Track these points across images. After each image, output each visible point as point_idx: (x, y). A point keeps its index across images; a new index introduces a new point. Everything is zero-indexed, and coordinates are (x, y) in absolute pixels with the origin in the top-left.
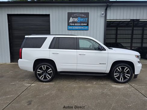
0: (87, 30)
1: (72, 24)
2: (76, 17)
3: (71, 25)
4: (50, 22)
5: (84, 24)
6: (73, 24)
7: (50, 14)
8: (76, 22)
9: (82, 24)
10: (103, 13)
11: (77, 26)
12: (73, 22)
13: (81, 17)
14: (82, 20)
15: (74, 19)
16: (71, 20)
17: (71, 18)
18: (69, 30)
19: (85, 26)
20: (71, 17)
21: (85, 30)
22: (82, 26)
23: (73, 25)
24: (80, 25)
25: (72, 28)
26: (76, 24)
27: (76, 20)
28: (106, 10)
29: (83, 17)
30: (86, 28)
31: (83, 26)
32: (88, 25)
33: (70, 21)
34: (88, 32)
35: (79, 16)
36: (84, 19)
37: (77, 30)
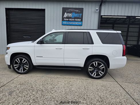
0: (81, 26)
1: (66, 19)
2: (71, 12)
3: (65, 21)
4: (45, 17)
5: (78, 20)
6: (68, 20)
7: (45, 9)
8: (70, 18)
9: (76, 20)
10: (97, 9)
11: (71, 21)
12: (67, 18)
13: (76, 13)
14: (76, 15)
15: (68, 14)
16: (66, 15)
17: (66, 13)
18: (63, 25)
19: (79, 21)
21: (79, 26)
22: (76, 21)
23: (67, 21)
24: (74, 21)
25: (66, 23)
27: (70, 15)
28: (101, 5)
29: (78, 13)
30: (80, 23)
31: (77, 21)
32: (82, 21)
33: (64, 17)
34: (82, 27)
35: (73, 12)
36: (78, 15)
37: (71, 25)
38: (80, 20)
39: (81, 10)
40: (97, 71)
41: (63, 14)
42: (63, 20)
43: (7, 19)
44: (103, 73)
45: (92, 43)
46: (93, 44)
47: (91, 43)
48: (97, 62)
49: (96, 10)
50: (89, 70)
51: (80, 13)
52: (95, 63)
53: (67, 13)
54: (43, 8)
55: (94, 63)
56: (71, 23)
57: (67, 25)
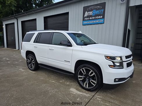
0: (102, 23)
1: (86, 19)
2: (91, 10)
3: (86, 20)
4: (68, 20)
5: (99, 17)
6: (88, 19)
7: (68, 12)
9: (97, 17)
11: (92, 20)
13: (97, 9)
14: (97, 12)
15: (89, 12)
16: (86, 14)
17: (86, 12)
18: (84, 25)
19: (100, 18)
21: (100, 24)
22: (97, 19)
24: (95, 19)
25: (86, 23)
26: (91, 18)
27: (91, 13)
29: (99, 9)
30: (102, 21)
31: (98, 19)
32: (104, 17)
33: (85, 16)
34: (104, 25)
35: (94, 9)
36: (99, 11)
37: (92, 24)
38: (102, 17)
41: (84, 14)
49: (122, 0)
51: (101, 9)
56: (91, 22)
57: (87, 25)
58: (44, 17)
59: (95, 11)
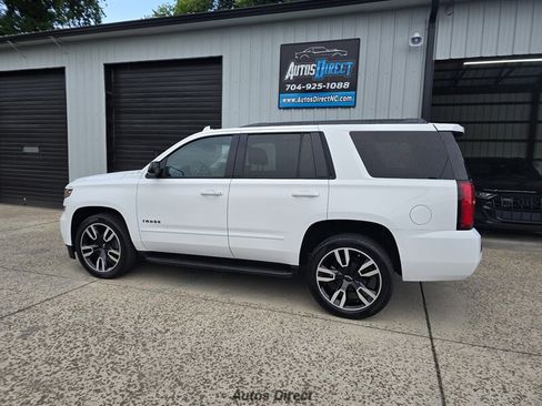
1: (293, 87)
2: (310, 60)
4: (220, 83)
5: (340, 85)
6: (299, 88)
7: (221, 58)
8: (309, 79)
9: (333, 86)
10: (417, 35)
12: (297, 80)
13: (330, 59)
14: (332, 68)
15: (302, 66)
16: (293, 71)
17: (292, 64)
18: (284, 108)
19: (343, 90)
20: (293, 59)
22: (330, 90)
23: (297, 91)
24: (324, 90)
27: (309, 69)
28: (433, 20)
29: (337, 58)
31: (336, 90)
32: (353, 88)
33: (287, 77)
34: (354, 114)
35: (320, 57)
36: (339, 67)
37: (313, 108)
38: (347, 85)
39: (353, 47)
40: (349, 286)
41: (283, 69)
42: (282, 90)
43: (108, 98)
44: (375, 298)
45: (331, 175)
46: (334, 177)
47: (326, 175)
48: (346, 250)
49: (413, 39)
50: (319, 279)
52: (342, 254)
53: (298, 62)
54: (215, 54)
55: (336, 251)
56: (310, 99)
57: (295, 108)
58: (105, 65)
59: (324, 62)
